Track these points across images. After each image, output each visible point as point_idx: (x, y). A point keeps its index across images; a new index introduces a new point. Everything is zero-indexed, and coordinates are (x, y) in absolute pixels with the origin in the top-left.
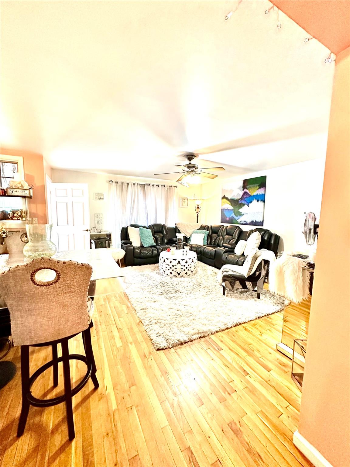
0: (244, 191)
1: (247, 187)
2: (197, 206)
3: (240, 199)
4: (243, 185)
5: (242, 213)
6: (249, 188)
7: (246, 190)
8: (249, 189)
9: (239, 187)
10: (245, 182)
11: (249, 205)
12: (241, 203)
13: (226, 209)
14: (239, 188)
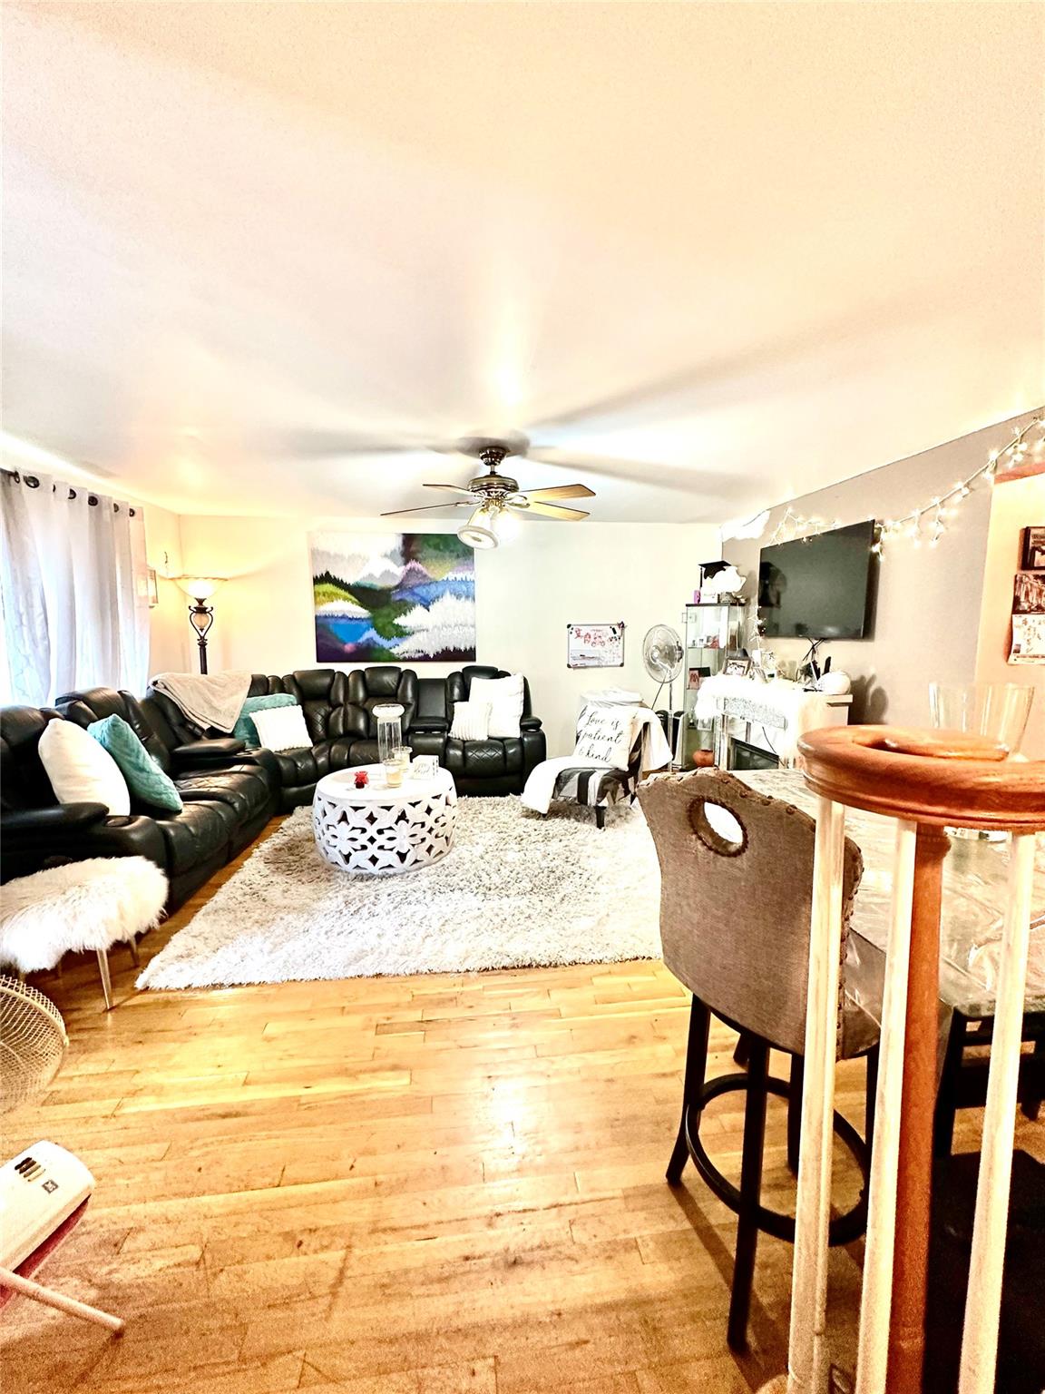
0: (409, 566)
1: (420, 556)
2: (197, 604)
3: (397, 587)
4: (401, 549)
5: (407, 630)
6: (425, 559)
7: (412, 564)
8: (423, 562)
9: (389, 553)
10: (409, 539)
11: (430, 607)
12: (401, 600)
13: (340, 615)
14: (391, 556)
